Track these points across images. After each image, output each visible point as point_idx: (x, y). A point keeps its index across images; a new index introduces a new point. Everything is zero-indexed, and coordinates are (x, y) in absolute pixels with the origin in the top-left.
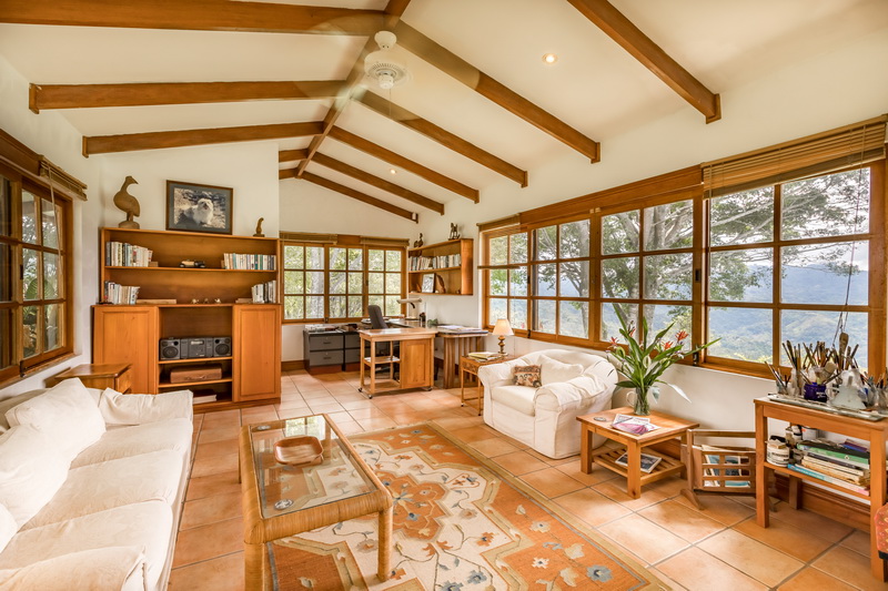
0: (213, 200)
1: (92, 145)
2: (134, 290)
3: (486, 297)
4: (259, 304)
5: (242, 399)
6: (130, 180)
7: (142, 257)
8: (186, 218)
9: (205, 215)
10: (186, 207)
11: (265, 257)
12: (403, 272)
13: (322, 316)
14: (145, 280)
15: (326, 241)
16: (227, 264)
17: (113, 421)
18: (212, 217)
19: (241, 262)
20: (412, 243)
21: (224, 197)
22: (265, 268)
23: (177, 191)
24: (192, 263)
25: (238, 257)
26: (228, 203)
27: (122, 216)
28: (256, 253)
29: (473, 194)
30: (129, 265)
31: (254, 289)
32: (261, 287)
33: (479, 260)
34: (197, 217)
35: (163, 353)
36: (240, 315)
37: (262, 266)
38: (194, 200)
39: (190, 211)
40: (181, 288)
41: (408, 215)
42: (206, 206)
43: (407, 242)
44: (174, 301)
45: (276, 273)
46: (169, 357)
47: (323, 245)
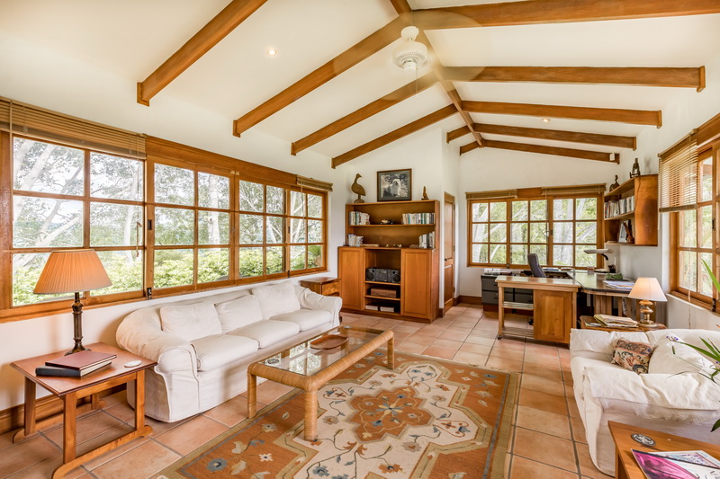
0: (400, 179)
1: (336, 162)
2: (359, 238)
3: (676, 249)
4: (422, 248)
5: (406, 315)
6: (358, 176)
7: (364, 219)
8: (387, 193)
9: (396, 189)
10: (386, 186)
11: (428, 214)
12: (599, 219)
13: (503, 261)
14: (367, 233)
15: (508, 196)
16: (405, 222)
17: (304, 305)
18: (400, 191)
19: (412, 219)
20: (608, 187)
21: (406, 175)
22: (428, 223)
23: (383, 177)
24: (386, 222)
25: (411, 215)
26: (409, 178)
27: (355, 196)
28: (421, 213)
29: (654, 118)
30: (358, 224)
31: (420, 237)
32: (425, 236)
33: (665, 201)
34: (392, 192)
35: (368, 277)
36: (406, 256)
37: (425, 221)
38: (391, 181)
39: (389, 188)
40: (384, 237)
41: (605, 157)
42: (397, 184)
43: (603, 186)
44: (377, 245)
45: (434, 226)
46: (370, 279)
47: (505, 200)
